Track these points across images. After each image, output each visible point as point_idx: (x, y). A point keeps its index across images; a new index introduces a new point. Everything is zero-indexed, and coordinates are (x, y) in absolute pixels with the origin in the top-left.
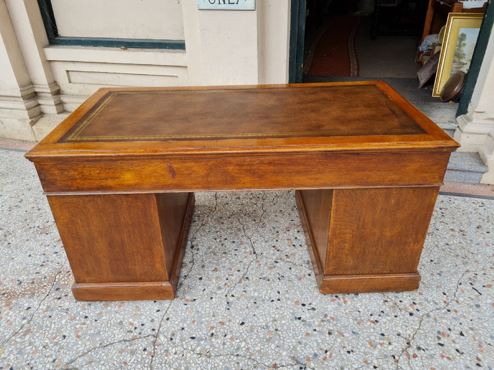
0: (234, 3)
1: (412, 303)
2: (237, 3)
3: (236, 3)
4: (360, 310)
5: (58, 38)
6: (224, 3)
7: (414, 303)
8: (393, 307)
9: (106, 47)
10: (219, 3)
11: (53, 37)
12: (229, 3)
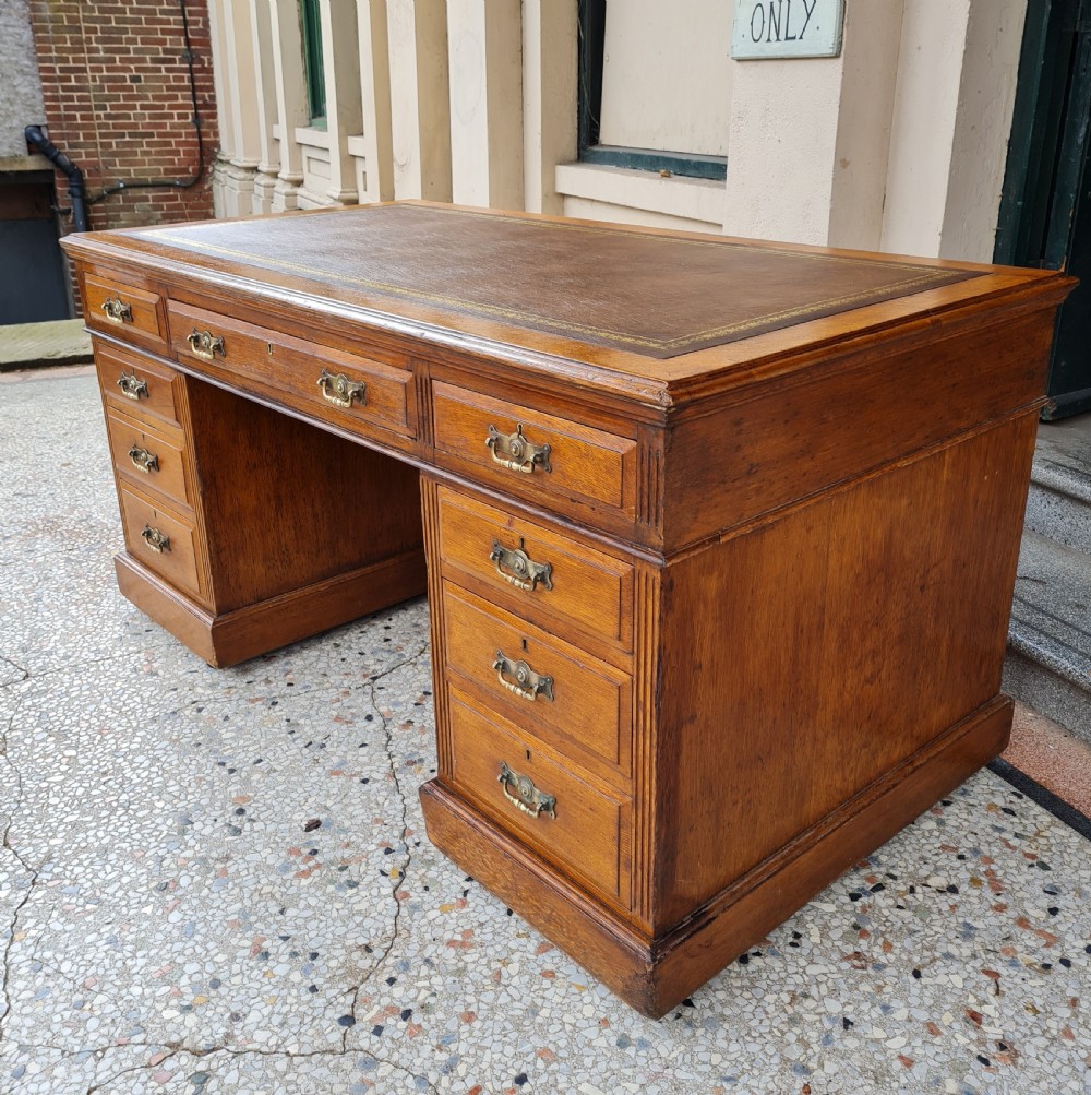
0: (794, 38)
1: (403, 1008)
2: (801, 38)
3: (798, 37)
4: (291, 912)
5: (596, 149)
6: (778, 40)
7: (407, 1014)
8: (352, 971)
9: (651, 170)
10: (769, 40)
11: (587, 142)
12: (787, 39)
